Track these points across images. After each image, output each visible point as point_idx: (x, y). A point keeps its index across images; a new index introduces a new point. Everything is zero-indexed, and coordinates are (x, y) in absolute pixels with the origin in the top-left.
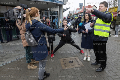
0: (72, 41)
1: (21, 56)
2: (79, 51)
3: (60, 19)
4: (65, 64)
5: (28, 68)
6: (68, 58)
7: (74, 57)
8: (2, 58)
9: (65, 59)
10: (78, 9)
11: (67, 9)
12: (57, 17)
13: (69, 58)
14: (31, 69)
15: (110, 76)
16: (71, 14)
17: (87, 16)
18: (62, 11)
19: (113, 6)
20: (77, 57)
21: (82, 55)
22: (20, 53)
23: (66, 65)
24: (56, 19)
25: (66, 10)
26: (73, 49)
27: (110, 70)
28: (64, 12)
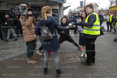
0: (71, 38)
1: (21, 52)
2: (78, 48)
3: (60, 17)
4: (64, 59)
5: (28, 62)
6: (66, 55)
7: (72, 54)
8: (3, 54)
9: (63, 55)
10: (78, 8)
11: (67, 7)
12: (57, 15)
13: (68, 54)
14: (31, 64)
15: (104, 70)
16: (71, 12)
17: (84, 14)
18: (62, 9)
19: (115, 5)
20: (75, 54)
21: (80, 52)
22: (20, 49)
23: (64, 61)
24: (56, 17)
25: (66, 9)
26: (72, 46)
27: (105, 65)
28: (64, 10)
